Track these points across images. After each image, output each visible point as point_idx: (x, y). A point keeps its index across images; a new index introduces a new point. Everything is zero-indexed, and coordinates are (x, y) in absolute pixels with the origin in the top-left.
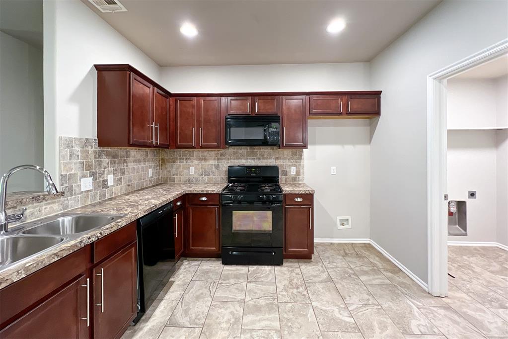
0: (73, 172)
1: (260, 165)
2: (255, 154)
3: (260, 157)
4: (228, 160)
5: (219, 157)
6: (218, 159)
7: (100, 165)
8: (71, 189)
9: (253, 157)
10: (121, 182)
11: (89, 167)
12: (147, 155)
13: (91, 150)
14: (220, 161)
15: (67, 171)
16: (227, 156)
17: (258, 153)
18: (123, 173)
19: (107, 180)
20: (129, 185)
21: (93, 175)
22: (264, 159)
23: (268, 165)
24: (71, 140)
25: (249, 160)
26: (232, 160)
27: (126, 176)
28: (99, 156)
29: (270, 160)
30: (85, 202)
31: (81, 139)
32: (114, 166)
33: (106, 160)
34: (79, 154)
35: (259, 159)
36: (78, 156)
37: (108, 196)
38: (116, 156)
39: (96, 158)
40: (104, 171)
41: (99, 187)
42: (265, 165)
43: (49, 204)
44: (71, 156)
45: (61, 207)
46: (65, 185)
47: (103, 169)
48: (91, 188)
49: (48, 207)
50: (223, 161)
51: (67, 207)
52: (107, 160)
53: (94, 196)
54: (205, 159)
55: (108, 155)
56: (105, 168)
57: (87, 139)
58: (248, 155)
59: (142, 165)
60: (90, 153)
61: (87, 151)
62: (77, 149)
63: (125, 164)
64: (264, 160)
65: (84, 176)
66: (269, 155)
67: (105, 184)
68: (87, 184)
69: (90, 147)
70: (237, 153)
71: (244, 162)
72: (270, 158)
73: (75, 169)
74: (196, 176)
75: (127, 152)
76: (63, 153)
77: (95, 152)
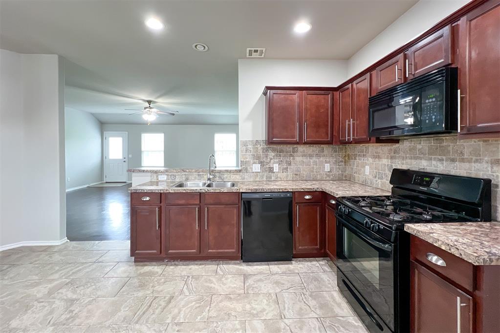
0: (247, 160)
1: (453, 173)
2: (444, 151)
3: (456, 156)
4: (403, 159)
5: (393, 154)
6: (392, 158)
7: (266, 157)
8: (246, 169)
9: (440, 157)
10: (287, 171)
11: (258, 158)
12: (323, 151)
13: (259, 147)
14: (394, 160)
15: (244, 159)
16: (402, 154)
17: (450, 148)
18: (290, 164)
19: (273, 168)
20: (296, 175)
21: (261, 163)
22: (463, 160)
23: (473, 176)
24: (246, 142)
25: (434, 162)
26: (409, 161)
27: (293, 167)
28: (266, 151)
29: (477, 166)
30: (256, 178)
31: (252, 141)
32: (280, 159)
33: (271, 154)
34: (252, 149)
35: (453, 160)
36: (251, 151)
37: (273, 178)
38: (281, 151)
39: (263, 152)
40: (270, 161)
41: (266, 171)
42: (465, 175)
43: (234, 175)
44: (246, 150)
45: (241, 178)
46: (243, 167)
47: (269, 160)
48: (259, 171)
49: (234, 176)
50: (397, 160)
51: (244, 179)
52: (273, 154)
53: (262, 177)
54: (379, 157)
55: (274, 150)
56: (271, 159)
57: (257, 141)
58: (432, 152)
59: (314, 159)
60: (259, 149)
61: (257, 148)
62: (250, 147)
63: (292, 158)
64: (463, 164)
65: (254, 163)
66: (476, 153)
67: (271, 170)
68: (257, 168)
69: (259, 146)
70: (414, 148)
71: (425, 164)
72: (476, 161)
73: (249, 158)
74: (371, 177)
75: (293, 149)
76: (242, 149)
77: (263, 149)
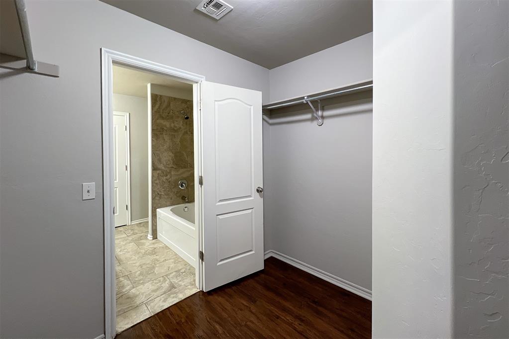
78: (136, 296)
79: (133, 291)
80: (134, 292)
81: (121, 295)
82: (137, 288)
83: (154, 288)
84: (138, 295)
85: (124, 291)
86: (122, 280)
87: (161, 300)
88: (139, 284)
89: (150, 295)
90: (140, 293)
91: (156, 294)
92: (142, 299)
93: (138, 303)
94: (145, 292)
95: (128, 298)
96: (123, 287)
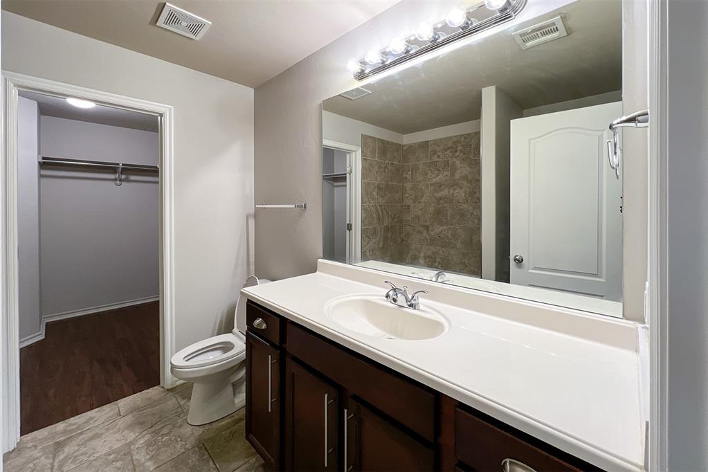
78: (130, 427)
79: (132, 436)
80: (132, 434)
81: (153, 429)
82: (123, 442)
83: (94, 443)
84: (126, 428)
85: (148, 436)
86: (148, 463)
87: (95, 421)
88: (117, 451)
89: (108, 429)
90: (123, 431)
91: (98, 431)
92: (121, 423)
93: (130, 416)
94: (115, 433)
95: (143, 423)
96: (149, 445)
